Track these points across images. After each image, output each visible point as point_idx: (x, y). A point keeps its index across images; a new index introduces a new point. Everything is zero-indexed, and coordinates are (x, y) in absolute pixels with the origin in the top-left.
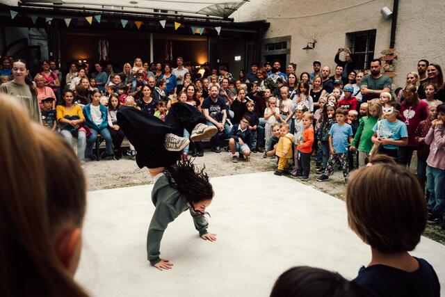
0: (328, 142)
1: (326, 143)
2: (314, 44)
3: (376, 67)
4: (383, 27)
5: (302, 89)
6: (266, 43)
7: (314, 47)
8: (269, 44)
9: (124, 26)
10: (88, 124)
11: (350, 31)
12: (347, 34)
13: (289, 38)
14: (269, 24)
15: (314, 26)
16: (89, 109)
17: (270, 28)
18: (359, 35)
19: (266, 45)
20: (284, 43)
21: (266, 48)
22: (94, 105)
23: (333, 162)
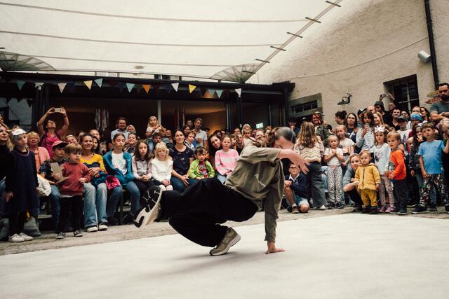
2: (349, 98)
3: (445, 91)
4: (423, 71)
6: (292, 105)
7: (349, 102)
8: (296, 106)
9: (130, 91)
11: (388, 80)
12: (385, 83)
13: (319, 96)
14: (294, 84)
15: (346, 80)
16: (110, 158)
17: (295, 89)
18: (398, 84)
19: (292, 107)
20: (313, 103)
21: (293, 111)
22: (116, 153)
23: (429, 187)
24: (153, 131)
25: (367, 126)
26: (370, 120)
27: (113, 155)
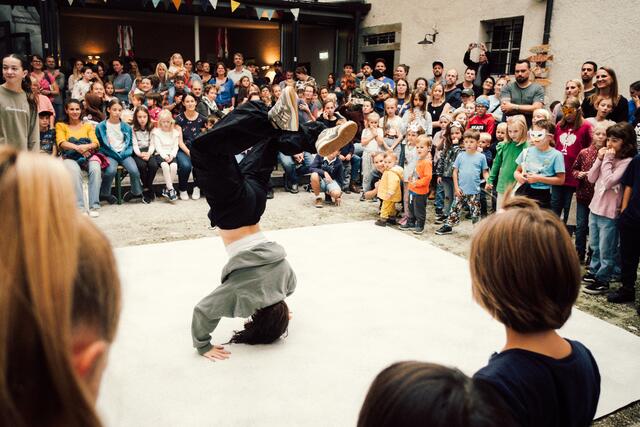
0: (452, 179)
1: (449, 180)
2: (434, 36)
3: (523, 71)
4: (534, 12)
5: (416, 103)
6: (364, 34)
7: (434, 40)
8: (369, 36)
9: (155, 6)
10: (103, 151)
11: (487, 18)
12: (483, 23)
13: (398, 27)
14: (370, 5)
15: (434, 9)
16: (105, 128)
17: (371, 11)
18: (500, 25)
19: (365, 37)
20: (390, 35)
21: (365, 42)
22: (111, 122)
23: (459, 207)
24: (176, 74)
25: (417, 110)
26: (421, 103)
27: (108, 124)
